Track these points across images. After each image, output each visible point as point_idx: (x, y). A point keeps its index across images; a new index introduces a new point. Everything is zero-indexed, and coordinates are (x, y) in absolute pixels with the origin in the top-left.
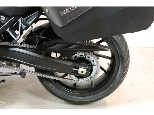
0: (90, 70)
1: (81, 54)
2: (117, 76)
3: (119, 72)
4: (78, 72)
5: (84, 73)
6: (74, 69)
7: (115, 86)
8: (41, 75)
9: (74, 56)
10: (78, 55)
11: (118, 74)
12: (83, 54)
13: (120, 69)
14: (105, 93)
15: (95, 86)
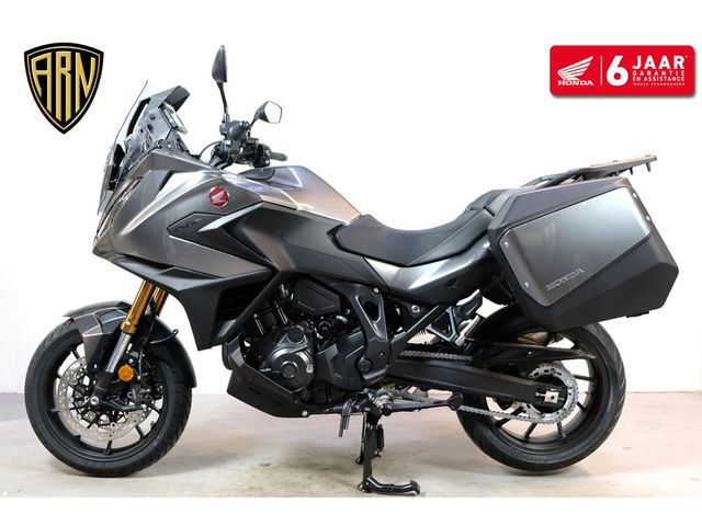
0: (564, 395)
1: (546, 368)
2: (608, 410)
3: (610, 403)
4: (544, 398)
5: (555, 401)
6: (537, 394)
7: (605, 428)
8: (482, 412)
9: (534, 372)
10: (541, 370)
11: (609, 406)
12: (549, 368)
13: (611, 396)
14: (588, 444)
15: (567, 436)
